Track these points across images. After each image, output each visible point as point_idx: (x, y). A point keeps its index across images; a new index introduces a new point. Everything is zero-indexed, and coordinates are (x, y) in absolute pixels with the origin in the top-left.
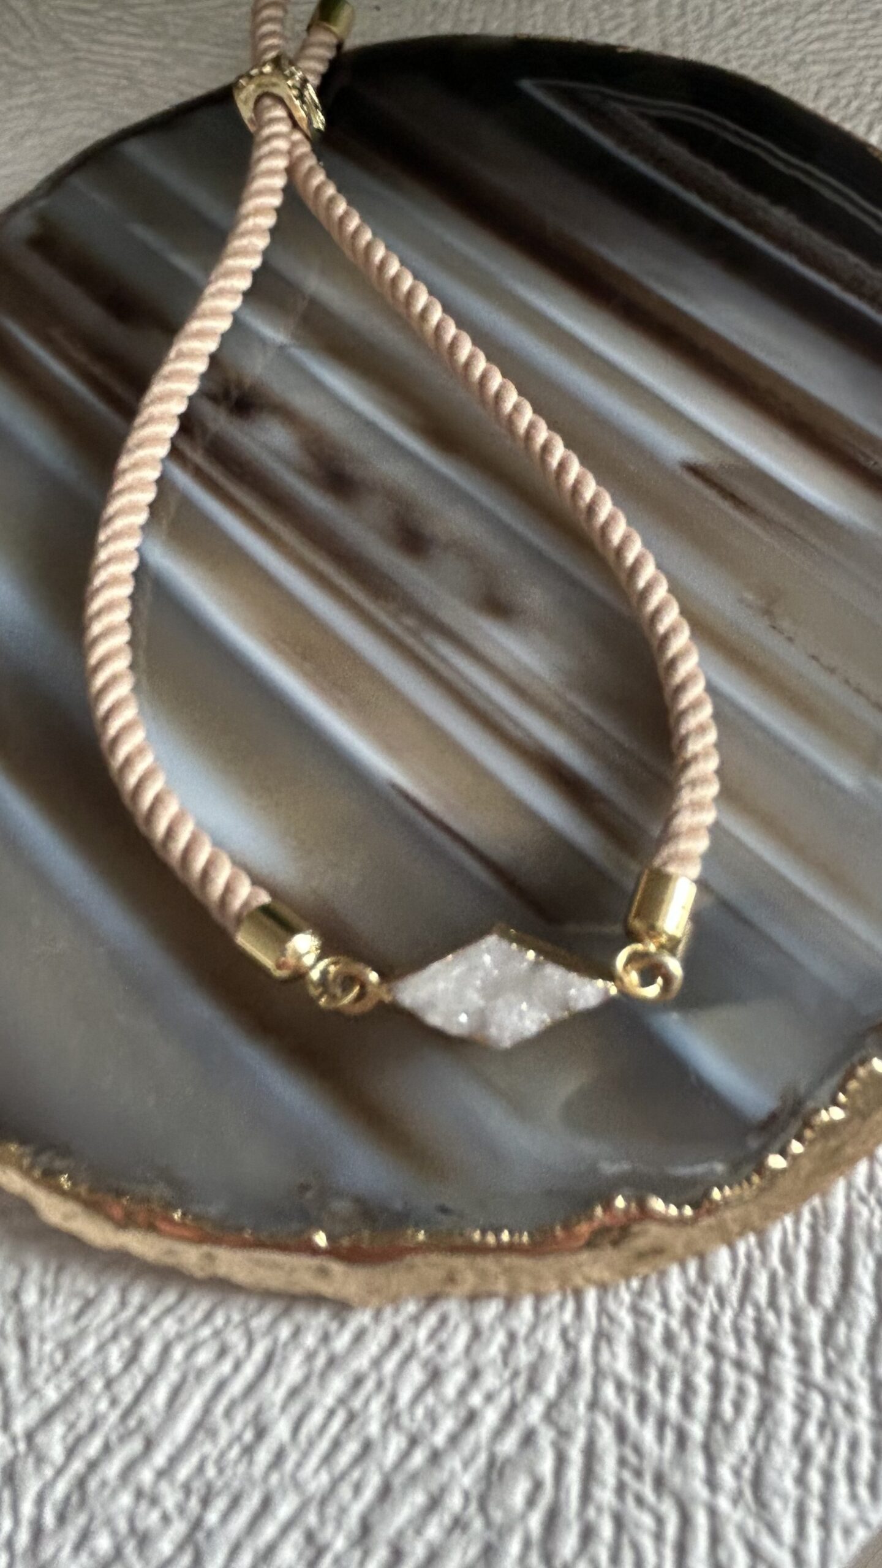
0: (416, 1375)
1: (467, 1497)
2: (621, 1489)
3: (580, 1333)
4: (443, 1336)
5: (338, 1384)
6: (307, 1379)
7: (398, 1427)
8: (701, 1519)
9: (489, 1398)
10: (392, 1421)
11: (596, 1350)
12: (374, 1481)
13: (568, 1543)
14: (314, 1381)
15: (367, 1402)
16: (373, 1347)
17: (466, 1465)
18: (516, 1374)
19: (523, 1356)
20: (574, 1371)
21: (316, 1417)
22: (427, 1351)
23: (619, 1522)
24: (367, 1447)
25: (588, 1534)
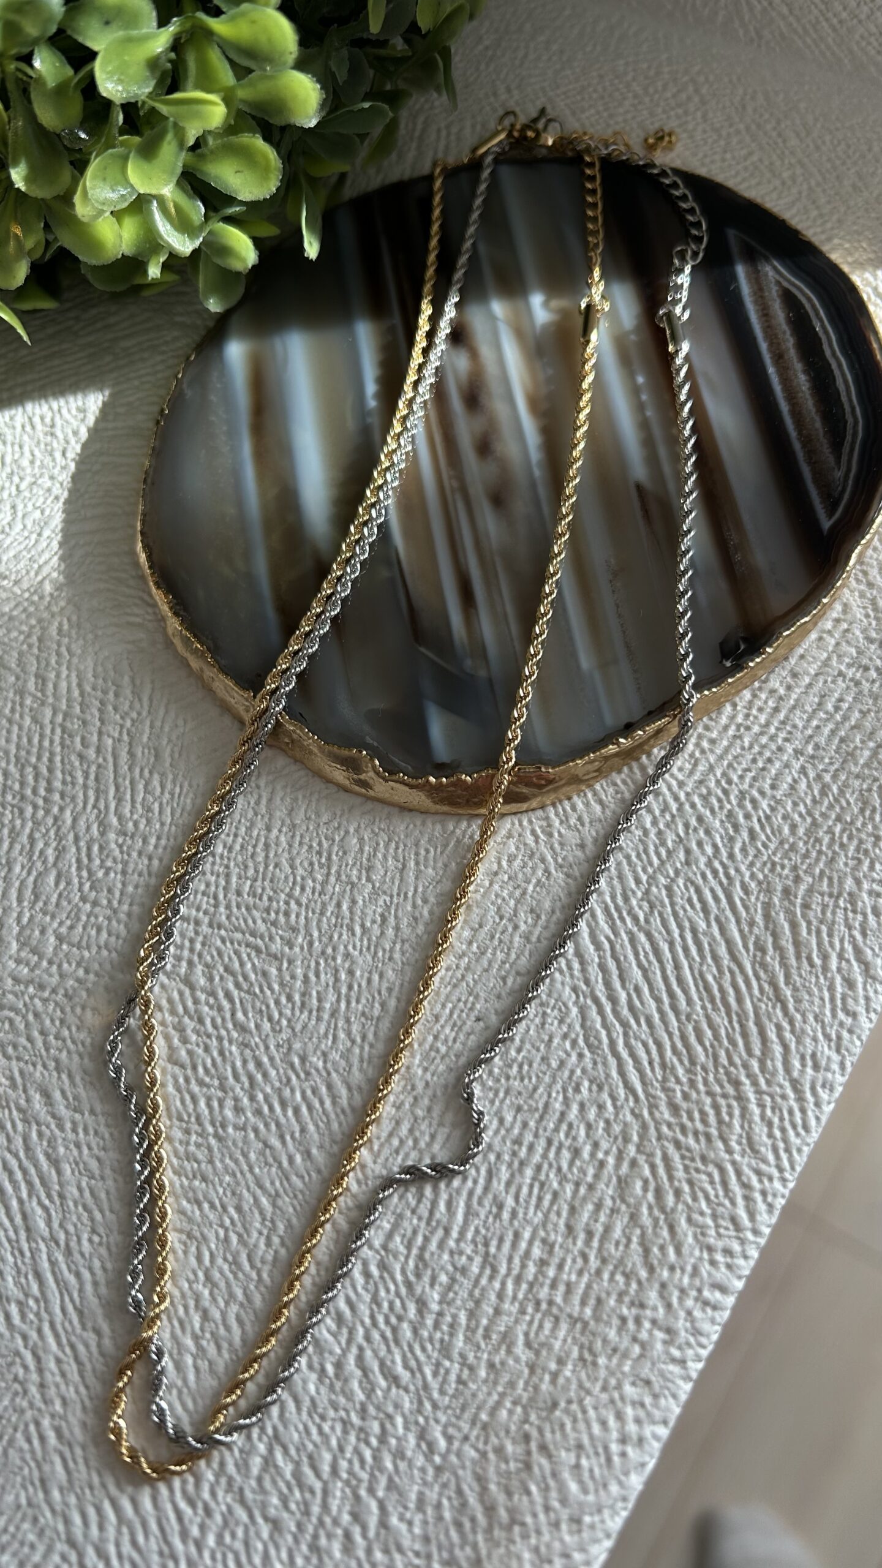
0: (566, 1155)
1: (613, 1198)
2: (686, 1169)
3: (641, 1110)
4: (573, 1133)
5: (529, 1172)
6: (512, 1175)
7: (567, 1181)
8: (730, 1168)
9: (607, 1153)
10: (563, 1179)
11: (651, 1114)
12: (566, 1207)
13: (670, 1200)
14: (517, 1175)
15: (547, 1176)
16: (539, 1150)
17: (607, 1186)
18: (616, 1138)
19: (617, 1129)
20: (644, 1127)
21: (525, 1190)
22: (568, 1143)
23: (691, 1183)
24: (555, 1195)
25: (678, 1193)
